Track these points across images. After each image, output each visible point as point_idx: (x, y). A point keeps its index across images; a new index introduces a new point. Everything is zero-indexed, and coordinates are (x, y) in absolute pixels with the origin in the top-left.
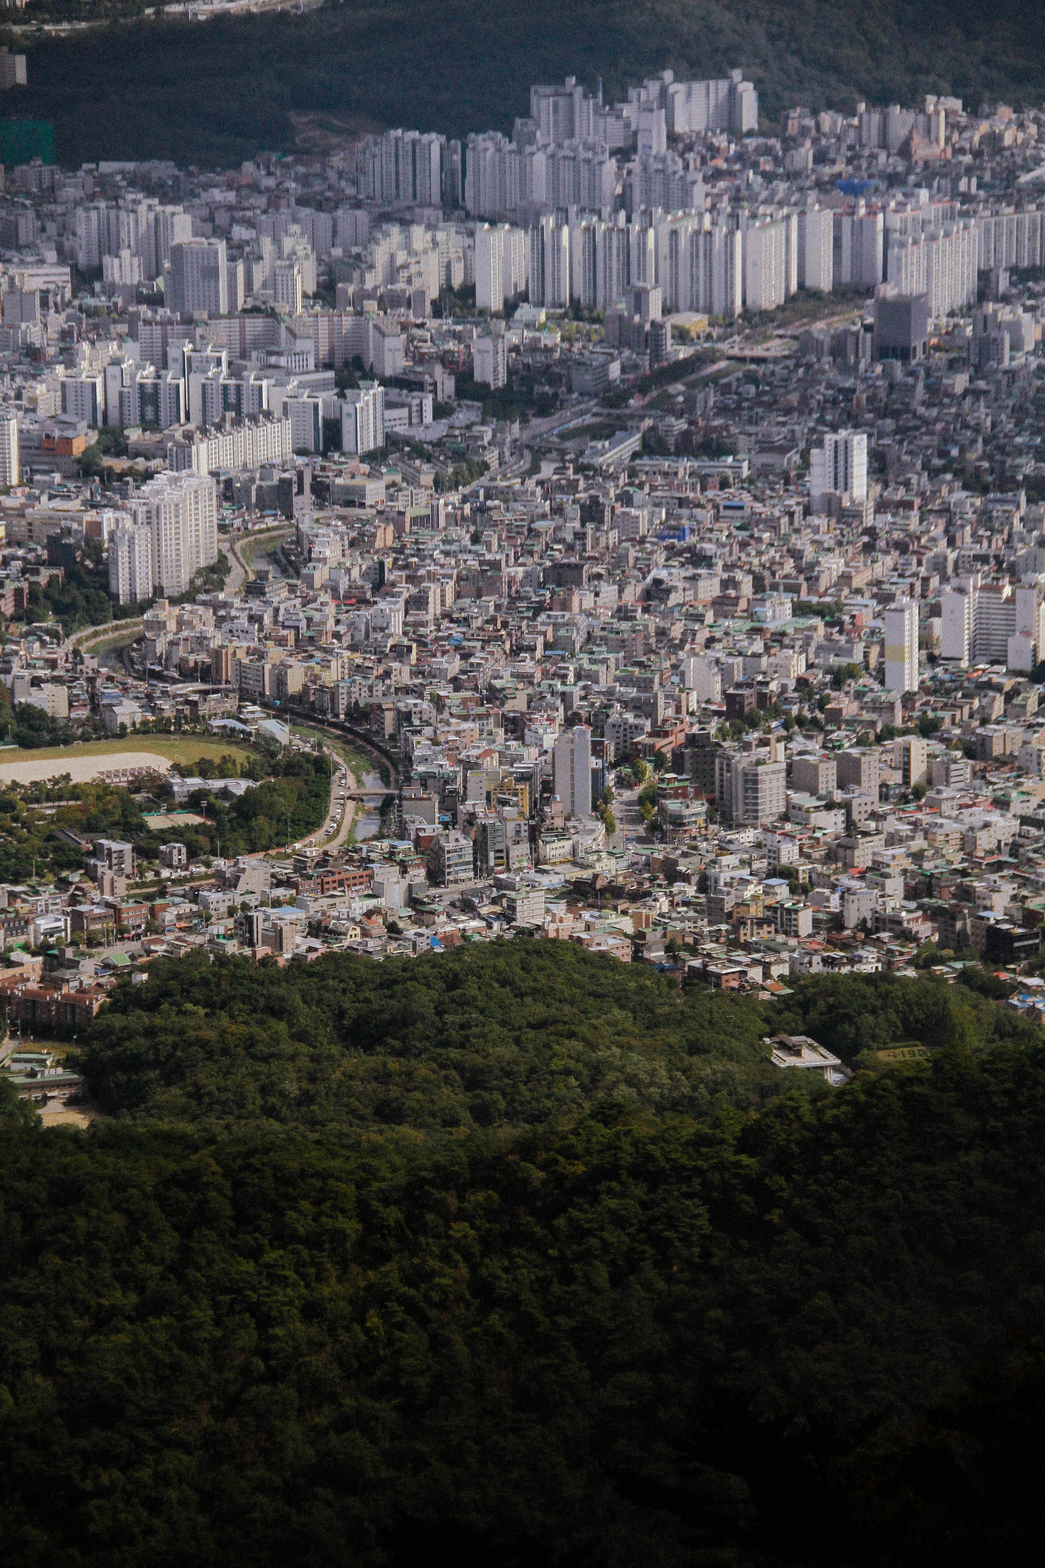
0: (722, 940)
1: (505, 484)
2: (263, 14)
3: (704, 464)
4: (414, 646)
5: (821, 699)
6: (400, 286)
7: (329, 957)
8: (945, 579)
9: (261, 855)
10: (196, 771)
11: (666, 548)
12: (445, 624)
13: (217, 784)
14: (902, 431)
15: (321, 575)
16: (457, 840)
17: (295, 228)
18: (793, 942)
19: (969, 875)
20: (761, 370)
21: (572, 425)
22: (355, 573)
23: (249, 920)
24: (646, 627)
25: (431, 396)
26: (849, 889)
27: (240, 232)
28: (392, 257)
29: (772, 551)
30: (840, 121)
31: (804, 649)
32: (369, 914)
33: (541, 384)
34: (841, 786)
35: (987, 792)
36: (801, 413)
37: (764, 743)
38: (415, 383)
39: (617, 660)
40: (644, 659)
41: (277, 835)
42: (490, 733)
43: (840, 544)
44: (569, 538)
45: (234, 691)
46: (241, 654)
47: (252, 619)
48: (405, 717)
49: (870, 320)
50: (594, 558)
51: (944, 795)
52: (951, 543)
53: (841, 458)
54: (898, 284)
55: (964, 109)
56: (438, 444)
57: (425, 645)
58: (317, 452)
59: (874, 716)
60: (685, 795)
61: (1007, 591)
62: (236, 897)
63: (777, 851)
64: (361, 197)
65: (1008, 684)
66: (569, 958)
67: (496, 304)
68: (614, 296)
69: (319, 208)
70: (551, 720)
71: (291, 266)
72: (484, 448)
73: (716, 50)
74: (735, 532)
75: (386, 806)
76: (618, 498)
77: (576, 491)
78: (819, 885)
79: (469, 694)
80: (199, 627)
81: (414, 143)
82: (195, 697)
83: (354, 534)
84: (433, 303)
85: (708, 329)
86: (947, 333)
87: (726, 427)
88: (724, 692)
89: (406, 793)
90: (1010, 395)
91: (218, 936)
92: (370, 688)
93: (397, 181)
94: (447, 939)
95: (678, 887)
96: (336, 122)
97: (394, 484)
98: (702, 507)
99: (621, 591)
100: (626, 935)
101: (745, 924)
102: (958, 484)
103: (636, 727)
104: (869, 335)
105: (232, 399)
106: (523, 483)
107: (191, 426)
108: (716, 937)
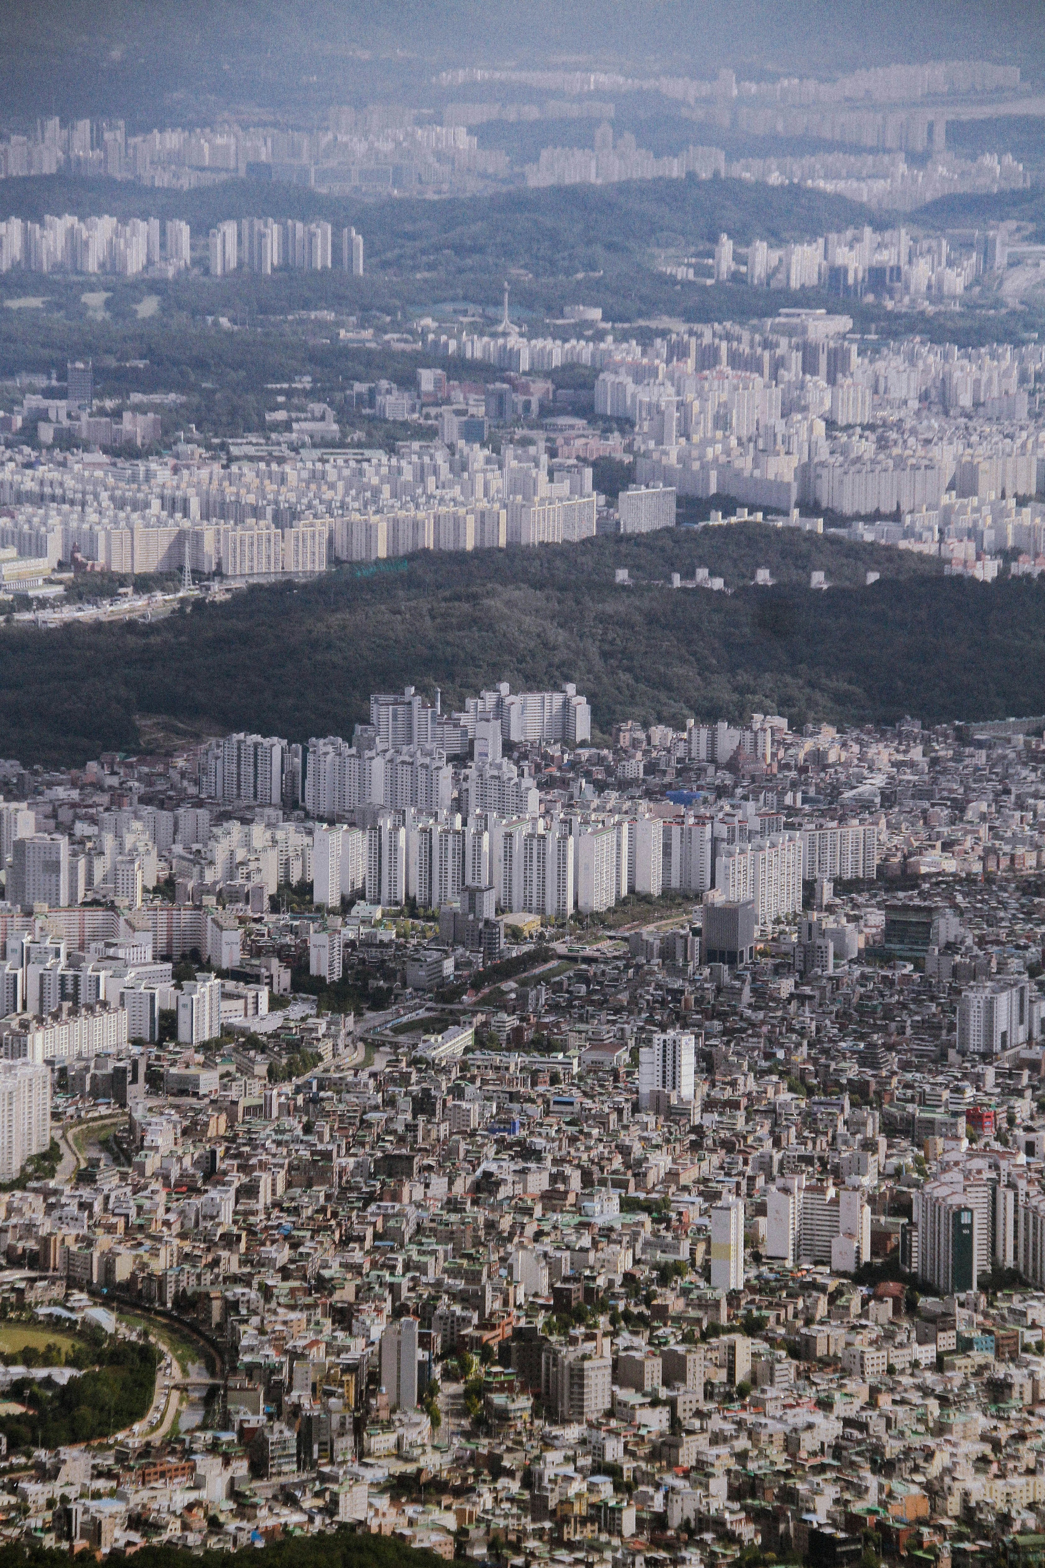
0: (546, 1538)
1: (337, 1075)
2: (111, 622)
3: (536, 1059)
4: (244, 1234)
5: (648, 1293)
6: (239, 881)
7: (147, 1551)
8: (770, 1179)
9: (83, 1446)
10: (19, 1358)
11: (496, 1141)
12: (276, 1213)
13: (40, 1373)
14: (728, 1033)
15: (152, 1163)
16: (281, 1432)
17: (137, 825)
18: (616, 1541)
19: (792, 1476)
20: (592, 969)
21: (405, 1019)
22: (187, 1162)
23: (68, 1513)
24: (475, 1219)
25: (266, 988)
26: (673, 1489)
27: (82, 828)
28: (232, 853)
29: (601, 1147)
30: (671, 734)
31: (631, 1245)
32: (190, 1507)
33: (376, 978)
34: (666, 1383)
35: (811, 1392)
36: (631, 1013)
37: (590, 1337)
38: (251, 976)
39: (446, 1252)
40: (473, 1251)
41: (100, 1424)
42: (317, 1323)
43: (668, 1141)
44: (401, 1129)
45: (61, 1278)
46: (70, 1241)
47: (82, 1206)
48: (232, 1306)
49: (699, 925)
50: (425, 1150)
51: (769, 1395)
52: (777, 1143)
53: (670, 1057)
54: (726, 891)
55: (790, 728)
56: (275, 1035)
57: (255, 1233)
58: (152, 1042)
59: (699, 1314)
60: (511, 1389)
61: (831, 1192)
62: (56, 1489)
63: (602, 1449)
64: (203, 796)
65: (832, 1284)
66: (391, 1554)
67: (333, 900)
68: (449, 895)
69: (162, 806)
70: (379, 1311)
71: (132, 862)
72: (318, 1040)
73: (550, 665)
74: (564, 1127)
75: (211, 1396)
76: (450, 1091)
77: (408, 1084)
78: (643, 1483)
79: (296, 1284)
80: (28, 1214)
81: (256, 745)
82: (22, 1285)
83: (187, 1123)
84: (271, 897)
85: (541, 929)
86: (773, 939)
87: (557, 1025)
88: (551, 1286)
89: (231, 1384)
90: (833, 1001)
91: (36, 1529)
92: (199, 1277)
93: (239, 781)
94: (268, 1534)
95: (502, 1482)
96: (181, 725)
97: (228, 1074)
98: (533, 1101)
99: (451, 1183)
100: (449, 1532)
101: (569, 1522)
102: (784, 1086)
103: (464, 1319)
104: (697, 939)
105: (70, 989)
106: (356, 1075)
107: (28, 1016)
108: (539, 1534)
